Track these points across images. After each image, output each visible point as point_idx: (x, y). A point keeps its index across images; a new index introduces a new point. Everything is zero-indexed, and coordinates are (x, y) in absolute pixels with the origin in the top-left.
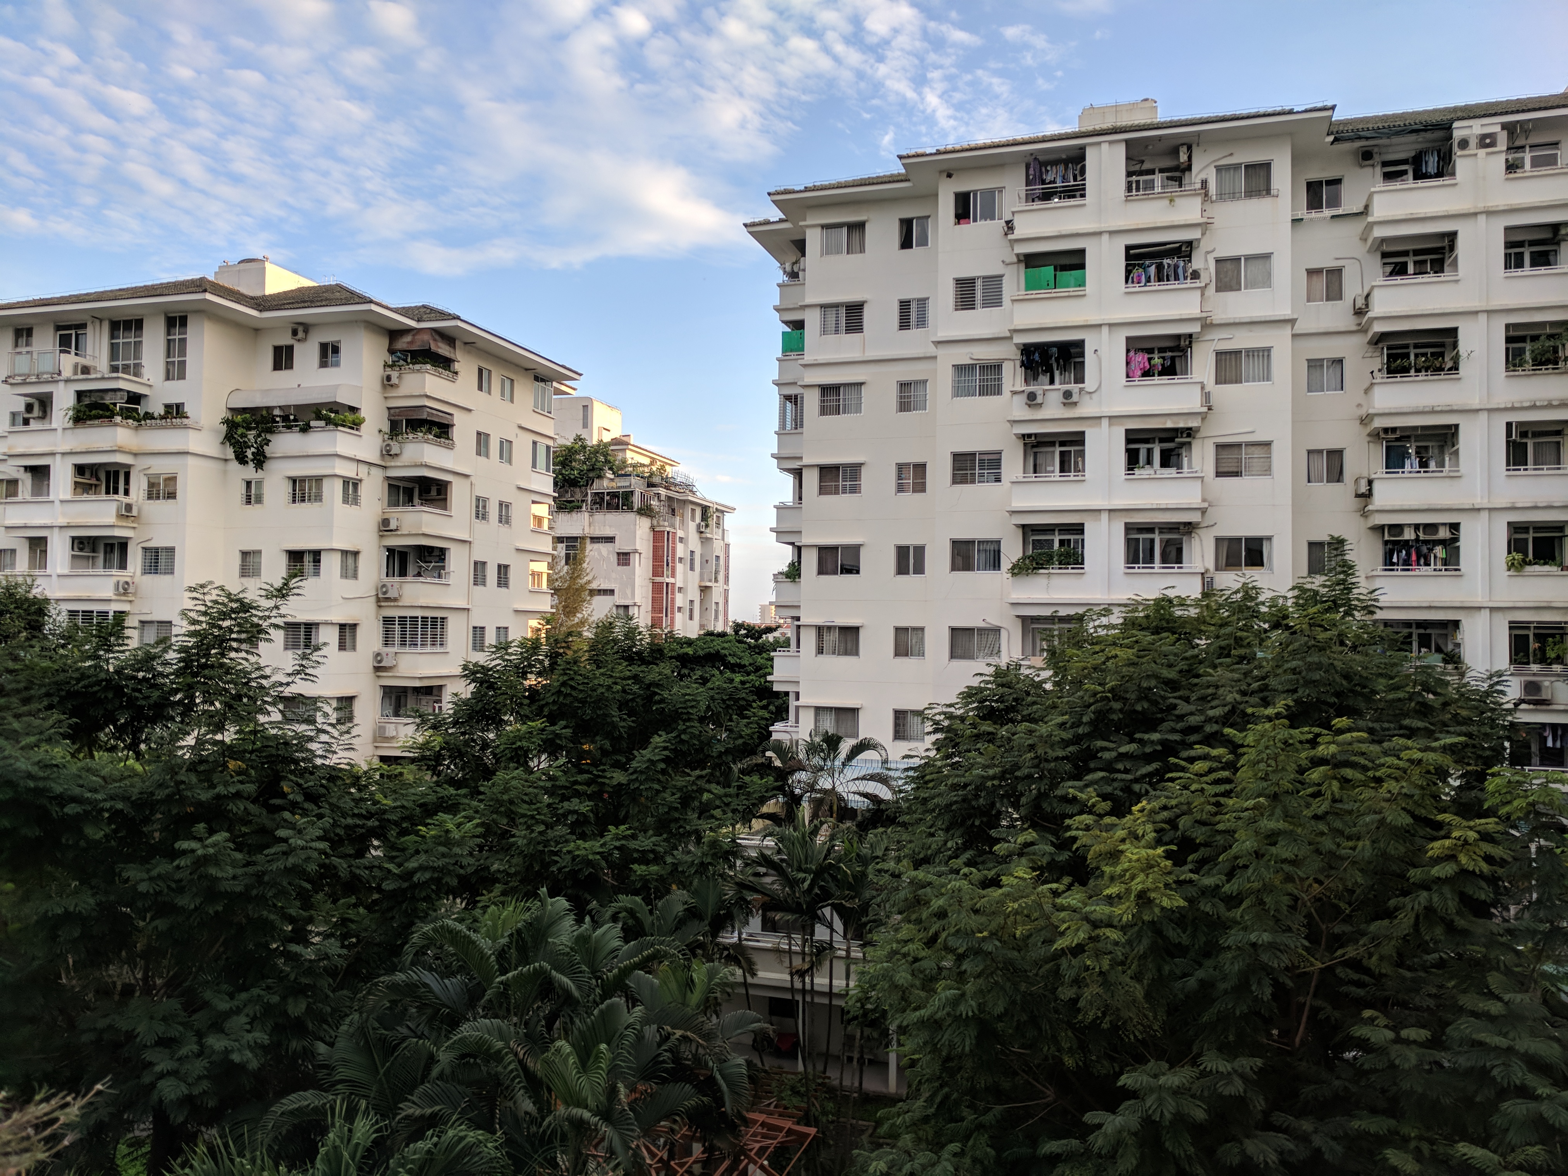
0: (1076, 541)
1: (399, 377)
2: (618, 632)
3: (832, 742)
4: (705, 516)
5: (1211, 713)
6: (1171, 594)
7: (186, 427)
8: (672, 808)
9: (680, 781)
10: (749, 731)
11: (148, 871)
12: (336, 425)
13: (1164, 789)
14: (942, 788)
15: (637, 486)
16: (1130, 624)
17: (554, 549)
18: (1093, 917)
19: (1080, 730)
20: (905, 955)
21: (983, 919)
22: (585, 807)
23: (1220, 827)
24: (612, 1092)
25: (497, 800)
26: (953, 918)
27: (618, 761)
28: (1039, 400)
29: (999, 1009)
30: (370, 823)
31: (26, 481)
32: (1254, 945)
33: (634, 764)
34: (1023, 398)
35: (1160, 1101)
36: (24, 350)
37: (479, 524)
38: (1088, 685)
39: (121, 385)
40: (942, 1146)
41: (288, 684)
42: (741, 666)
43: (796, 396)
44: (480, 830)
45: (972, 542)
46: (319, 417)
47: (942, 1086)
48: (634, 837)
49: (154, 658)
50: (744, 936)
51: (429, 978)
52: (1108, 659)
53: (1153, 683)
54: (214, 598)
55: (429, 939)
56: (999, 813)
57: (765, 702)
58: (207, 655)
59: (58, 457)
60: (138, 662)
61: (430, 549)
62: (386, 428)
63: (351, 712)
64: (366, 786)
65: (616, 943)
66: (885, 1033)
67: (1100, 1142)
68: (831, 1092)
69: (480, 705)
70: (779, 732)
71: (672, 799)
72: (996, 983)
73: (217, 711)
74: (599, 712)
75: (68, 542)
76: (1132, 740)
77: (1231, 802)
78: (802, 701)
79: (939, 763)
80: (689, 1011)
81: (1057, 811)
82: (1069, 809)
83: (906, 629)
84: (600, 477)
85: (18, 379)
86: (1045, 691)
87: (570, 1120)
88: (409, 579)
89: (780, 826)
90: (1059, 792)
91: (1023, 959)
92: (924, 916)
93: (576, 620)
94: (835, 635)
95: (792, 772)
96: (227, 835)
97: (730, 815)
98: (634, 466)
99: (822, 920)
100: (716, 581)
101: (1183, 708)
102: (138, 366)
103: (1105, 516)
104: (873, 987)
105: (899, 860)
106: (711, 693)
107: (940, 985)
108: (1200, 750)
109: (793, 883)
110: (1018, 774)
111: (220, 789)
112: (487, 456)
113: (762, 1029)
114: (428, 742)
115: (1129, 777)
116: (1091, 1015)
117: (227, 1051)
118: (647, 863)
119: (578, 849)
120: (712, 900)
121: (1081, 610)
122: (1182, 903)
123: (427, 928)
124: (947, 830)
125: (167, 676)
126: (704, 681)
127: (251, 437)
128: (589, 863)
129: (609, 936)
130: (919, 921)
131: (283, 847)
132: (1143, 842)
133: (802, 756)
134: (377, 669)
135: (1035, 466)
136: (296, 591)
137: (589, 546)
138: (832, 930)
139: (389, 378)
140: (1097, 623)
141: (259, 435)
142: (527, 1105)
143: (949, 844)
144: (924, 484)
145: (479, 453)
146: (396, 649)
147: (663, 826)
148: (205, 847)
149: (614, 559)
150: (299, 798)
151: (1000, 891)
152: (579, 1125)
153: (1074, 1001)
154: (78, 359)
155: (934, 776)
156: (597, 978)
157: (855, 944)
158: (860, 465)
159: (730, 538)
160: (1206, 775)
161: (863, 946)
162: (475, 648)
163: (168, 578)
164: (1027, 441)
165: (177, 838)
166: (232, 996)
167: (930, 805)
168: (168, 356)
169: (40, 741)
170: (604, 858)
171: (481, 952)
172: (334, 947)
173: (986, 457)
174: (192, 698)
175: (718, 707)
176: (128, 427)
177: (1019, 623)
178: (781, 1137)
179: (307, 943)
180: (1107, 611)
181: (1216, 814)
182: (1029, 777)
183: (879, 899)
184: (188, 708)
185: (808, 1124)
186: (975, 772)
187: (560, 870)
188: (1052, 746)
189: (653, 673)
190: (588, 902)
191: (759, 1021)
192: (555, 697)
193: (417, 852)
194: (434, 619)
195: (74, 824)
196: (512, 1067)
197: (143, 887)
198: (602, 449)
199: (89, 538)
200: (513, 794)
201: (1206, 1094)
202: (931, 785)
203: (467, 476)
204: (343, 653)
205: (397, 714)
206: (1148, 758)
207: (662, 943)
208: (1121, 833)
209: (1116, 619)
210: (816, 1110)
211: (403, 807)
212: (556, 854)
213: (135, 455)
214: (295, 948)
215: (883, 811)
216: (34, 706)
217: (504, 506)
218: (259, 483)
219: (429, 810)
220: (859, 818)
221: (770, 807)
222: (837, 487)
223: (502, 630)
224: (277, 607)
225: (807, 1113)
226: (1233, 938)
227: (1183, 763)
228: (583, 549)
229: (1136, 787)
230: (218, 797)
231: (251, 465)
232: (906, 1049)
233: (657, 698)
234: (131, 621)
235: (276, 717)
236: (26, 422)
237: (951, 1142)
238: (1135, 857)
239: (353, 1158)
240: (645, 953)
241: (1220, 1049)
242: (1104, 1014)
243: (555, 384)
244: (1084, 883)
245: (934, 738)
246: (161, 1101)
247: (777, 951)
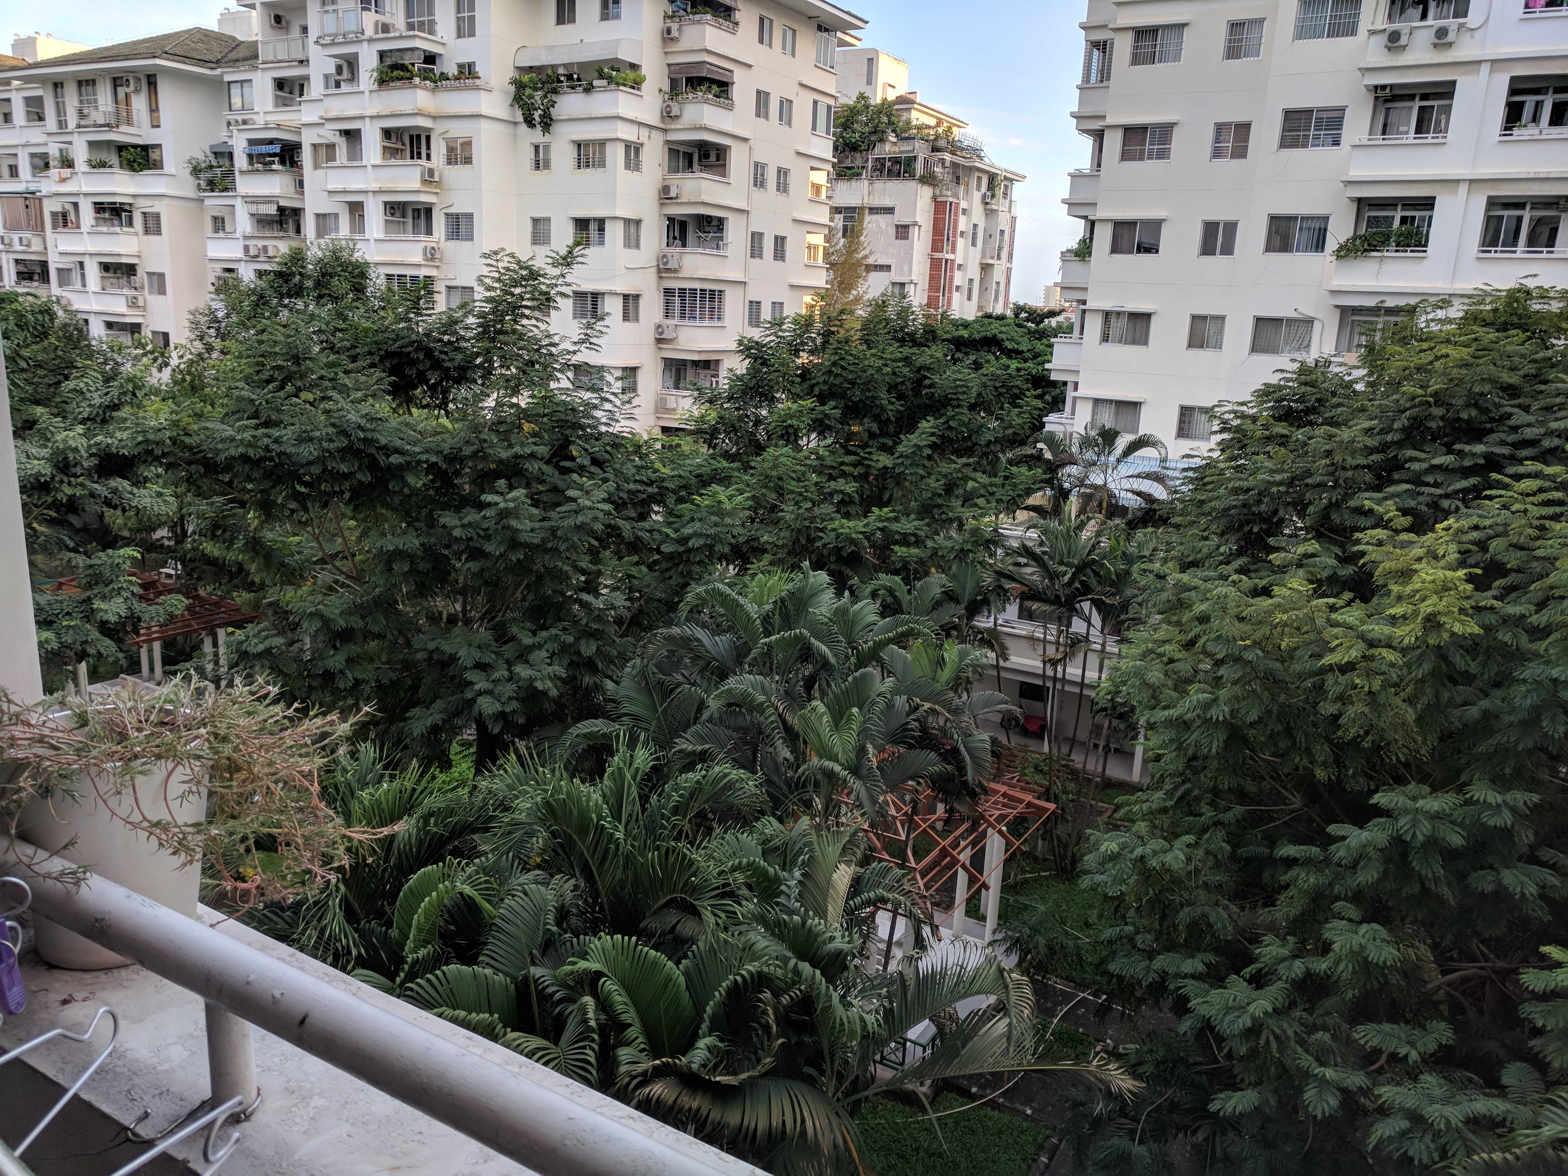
0: (1422, 219)
1: (679, 30)
2: (891, 312)
3: (1108, 437)
4: (991, 186)
5: (1554, 425)
6: (1531, 283)
7: (478, 88)
8: (934, 494)
9: (945, 467)
10: (1020, 421)
11: (461, 519)
12: (618, 84)
13: (1479, 507)
14: (1222, 491)
15: (921, 150)
16: (1472, 318)
17: (832, 220)
18: (1370, 636)
19: (1389, 438)
20: (1161, 655)
21: (1246, 627)
22: (851, 487)
23: (1540, 553)
24: (861, 751)
25: (767, 477)
26: (1215, 623)
27: (884, 444)
28: (1403, 41)
29: (1253, 716)
30: (650, 490)
31: (342, 144)
32: (1555, 681)
33: (900, 448)
34: (1383, 39)
35: (1415, 823)
36: (330, 8)
37: (757, 193)
38: (1408, 388)
39: (418, 44)
40: (1177, 836)
41: (574, 352)
42: (1019, 352)
43: (1105, 43)
44: (750, 503)
45: (1294, 218)
46: (601, 76)
47: (1184, 782)
48: (896, 519)
49: (456, 323)
50: (1000, 622)
51: (701, 634)
52: (1437, 358)
53: (1487, 388)
54: (506, 265)
55: (701, 599)
56: (1282, 521)
57: (1039, 391)
58: (501, 321)
59: (367, 120)
60: (444, 325)
61: (708, 219)
62: (666, 87)
63: (635, 383)
64: (647, 455)
65: (873, 618)
66: (1133, 728)
67: (1342, 853)
68: (1074, 774)
69: (754, 381)
70: (1053, 423)
71: (937, 485)
72: (1254, 691)
73: (512, 375)
74: (868, 394)
75: (381, 207)
76: (1450, 451)
77: (1557, 526)
78: (1081, 392)
79: (1222, 465)
80: (938, 686)
81: (1348, 523)
82: (1362, 522)
83: (1204, 318)
84: (882, 140)
85: (328, 40)
86: (1354, 391)
87: (823, 770)
88: (688, 250)
89: (1045, 518)
90: (1352, 503)
91: (1285, 670)
92: (1184, 619)
93: (851, 297)
94: (1124, 321)
95: (1063, 465)
96: (524, 491)
97: (994, 504)
98: (919, 128)
99: (1080, 614)
100: (999, 258)
101: (1519, 417)
102: (432, 23)
103: (1463, 188)
104: (1124, 683)
105: (1165, 561)
106: (984, 379)
107: (1193, 688)
108: (1530, 466)
109: (1052, 576)
110: (1309, 481)
111: (517, 449)
112: (767, 117)
113: (1009, 712)
114: (703, 416)
115: (1439, 491)
116: (1352, 733)
117: (532, 680)
118: (908, 545)
119: (842, 527)
120: (970, 585)
121: (1413, 301)
122: (1477, 630)
123: (700, 589)
124: (1222, 534)
125: (468, 340)
126: (977, 366)
127: (538, 98)
128: (852, 541)
129: (866, 611)
130: (1179, 623)
131: (571, 506)
132: (1442, 563)
133: (1075, 449)
134: (659, 341)
135: (1385, 126)
136: (580, 259)
137: (868, 218)
138: (1090, 624)
139: (669, 31)
140: (1430, 316)
141: (545, 96)
142: (785, 753)
143: (1222, 549)
144: (1246, 148)
145: (758, 115)
146: (676, 322)
147: (925, 511)
148: (506, 501)
149: (892, 231)
150: (587, 462)
151: (1270, 601)
152: (831, 775)
153: (1336, 718)
154: (379, 17)
155: (1214, 478)
156: (853, 648)
157: (1111, 639)
158: (1171, 126)
159: (1017, 211)
160: (1534, 494)
161: (1120, 642)
162: (750, 324)
163: (468, 243)
164: (1380, 93)
165: (483, 492)
166: (534, 633)
167: (1206, 508)
168: (458, 12)
169: (366, 396)
170: (868, 538)
171: (748, 615)
172: (620, 600)
173: (1325, 115)
174: (491, 362)
175: (989, 396)
176: (426, 88)
177: (1337, 314)
178: (1021, 808)
179: (597, 595)
180: (1445, 302)
181: (1538, 538)
182: (1321, 485)
183: (1140, 599)
184: (488, 372)
185: (1048, 800)
186: (1260, 477)
187: (824, 546)
188: (1353, 454)
189: (924, 357)
190: (849, 578)
191: (1006, 703)
192: (825, 377)
193: (693, 519)
194: (712, 292)
195: (398, 472)
196: (772, 719)
197: (457, 533)
198: (886, 108)
199: (399, 203)
200: (781, 470)
201: (1467, 821)
202: (1209, 487)
203: (745, 140)
204: (627, 324)
205: (677, 387)
206: (1466, 472)
207: (916, 622)
208: (1417, 551)
209: (1456, 312)
210: (1057, 789)
211: (680, 476)
212: (822, 530)
213: (434, 118)
214: (585, 597)
215: (1155, 510)
216: (360, 363)
217: (782, 173)
218: (547, 147)
219: (704, 481)
220: (1130, 516)
221: (1036, 499)
222: (1142, 151)
223: (777, 306)
224: (563, 276)
225: (1048, 790)
226: (1532, 671)
227: (1507, 480)
228: (861, 221)
229: (1445, 504)
230: (516, 456)
231: (539, 128)
232: (1151, 744)
233: (927, 382)
234: (440, 286)
235: (565, 384)
236: (338, 85)
237: (1188, 833)
238: (1429, 578)
239: (634, 779)
240: (900, 630)
241: (1493, 781)
242: (1367, 733)
243: (839, 34)
244: (1366, 600)
245: (1219, 437)
246: (481, 714)
247: (1031, 639)
